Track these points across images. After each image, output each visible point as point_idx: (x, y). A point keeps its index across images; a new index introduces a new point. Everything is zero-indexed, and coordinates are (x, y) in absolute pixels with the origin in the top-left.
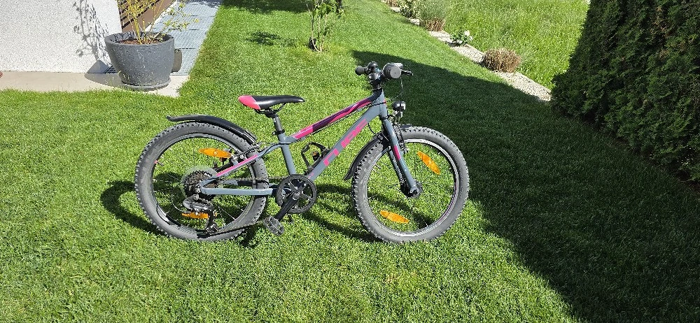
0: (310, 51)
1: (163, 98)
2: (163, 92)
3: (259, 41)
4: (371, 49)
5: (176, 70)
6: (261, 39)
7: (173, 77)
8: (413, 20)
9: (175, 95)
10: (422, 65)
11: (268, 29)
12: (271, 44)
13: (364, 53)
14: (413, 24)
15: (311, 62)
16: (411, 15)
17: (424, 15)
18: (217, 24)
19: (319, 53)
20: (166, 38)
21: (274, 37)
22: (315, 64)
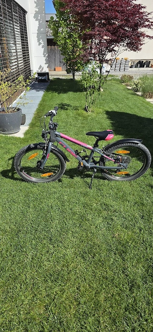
0: (85, 112)
1: (16, 138)
2: (16, 135)
3: (62, 108)
4: (116, 109)
5: (23, 124)
6: (63, 107)
7: (21, 127)
8: (138, 93)
9: (22, 136)
10: (140, 117)
11: (66, 102)
12: (67, 109)
13: (112, 112)
14: (138, 95)
15: (85, 118)
16: (137, 91)
17: (144, 91)
18: (43, 100)
19: (89, 113)
20: (18, 110)
21: (68, 105)
22: (87, 119)
